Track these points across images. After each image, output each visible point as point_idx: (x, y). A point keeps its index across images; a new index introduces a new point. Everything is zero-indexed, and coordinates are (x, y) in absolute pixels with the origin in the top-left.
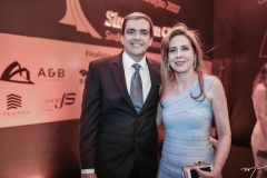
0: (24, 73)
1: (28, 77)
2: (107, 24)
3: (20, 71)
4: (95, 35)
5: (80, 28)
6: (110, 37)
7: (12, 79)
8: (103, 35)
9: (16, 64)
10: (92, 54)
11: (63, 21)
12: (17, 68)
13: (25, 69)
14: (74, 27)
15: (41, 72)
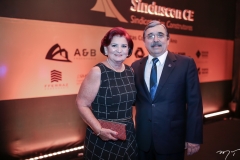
0: (63, 53)
1: (67, 57)
2: (132, 9)
3: (61, 51)
4: (122, 19)
5: (109, 14)
6: (134, 21)
7: (55, 57)
8: (129, 19)
9: (57, 46)
11: (94, 9)
12: (58, 49)
13: (64, 50)
14: (104, 14)
15: (77, 52)
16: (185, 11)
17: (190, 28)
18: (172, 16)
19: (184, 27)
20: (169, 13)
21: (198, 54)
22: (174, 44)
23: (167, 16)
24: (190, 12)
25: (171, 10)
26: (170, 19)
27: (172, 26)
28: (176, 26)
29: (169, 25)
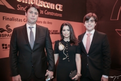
4: (10, 7)
10: (7, 19)
16: (57, 5)
17: (61, 15)
18: (48, 7)
19: (56, 15)
20: (46, 5)
22: (50, 25)
23: (45, 7)
24: (60, 5)
25: (47, 4)
26: (47, 9)
27: (48, 13)
28: (52, 14)
29: (46, 12)
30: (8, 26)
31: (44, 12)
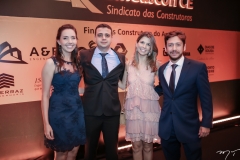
3: (11, 51)
6: (111, 11)
7: (3, 59)
8: (104, 10)
10: (91, 31)
12: (7, 48)
13: (16, 49)
15: (34, 51)
17: (189, 18)
18: (164, 5)
19: (180, 17)
21: (201, 49)
23: (157, 4)
27: (164, 16)
28: (171, 16)
29: (160, 15)
30: (91, 43)
31: (155, 15)
